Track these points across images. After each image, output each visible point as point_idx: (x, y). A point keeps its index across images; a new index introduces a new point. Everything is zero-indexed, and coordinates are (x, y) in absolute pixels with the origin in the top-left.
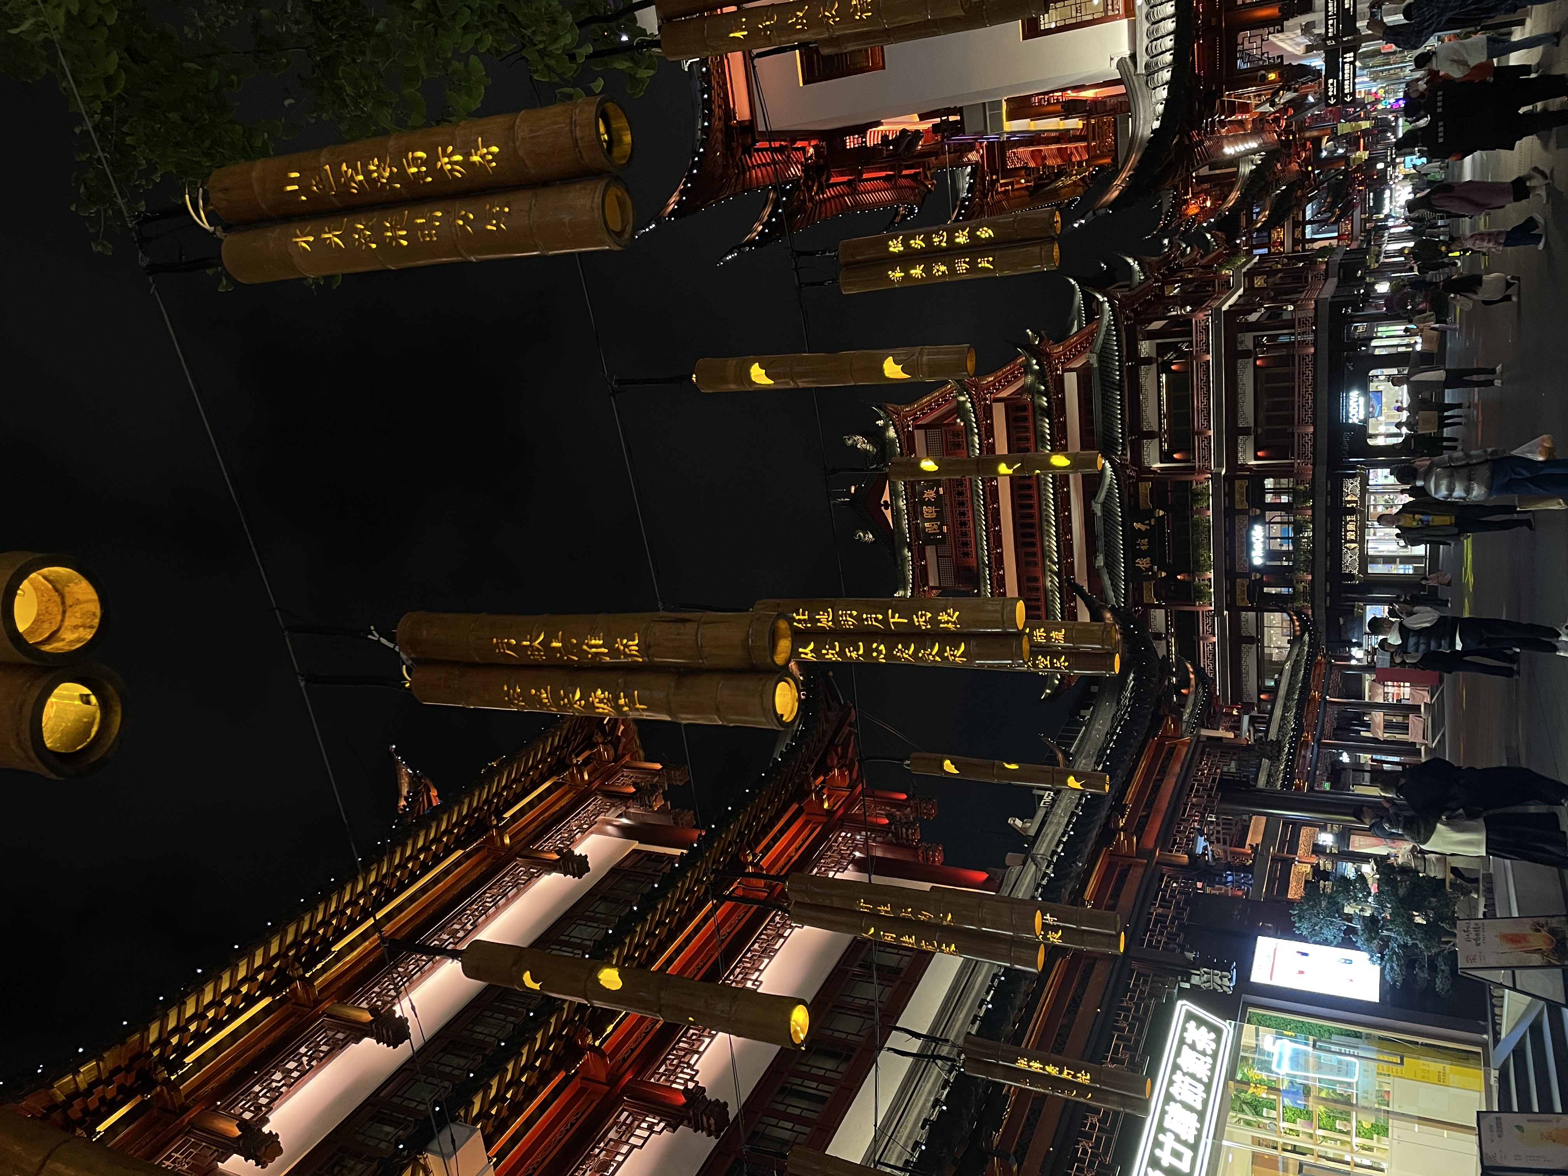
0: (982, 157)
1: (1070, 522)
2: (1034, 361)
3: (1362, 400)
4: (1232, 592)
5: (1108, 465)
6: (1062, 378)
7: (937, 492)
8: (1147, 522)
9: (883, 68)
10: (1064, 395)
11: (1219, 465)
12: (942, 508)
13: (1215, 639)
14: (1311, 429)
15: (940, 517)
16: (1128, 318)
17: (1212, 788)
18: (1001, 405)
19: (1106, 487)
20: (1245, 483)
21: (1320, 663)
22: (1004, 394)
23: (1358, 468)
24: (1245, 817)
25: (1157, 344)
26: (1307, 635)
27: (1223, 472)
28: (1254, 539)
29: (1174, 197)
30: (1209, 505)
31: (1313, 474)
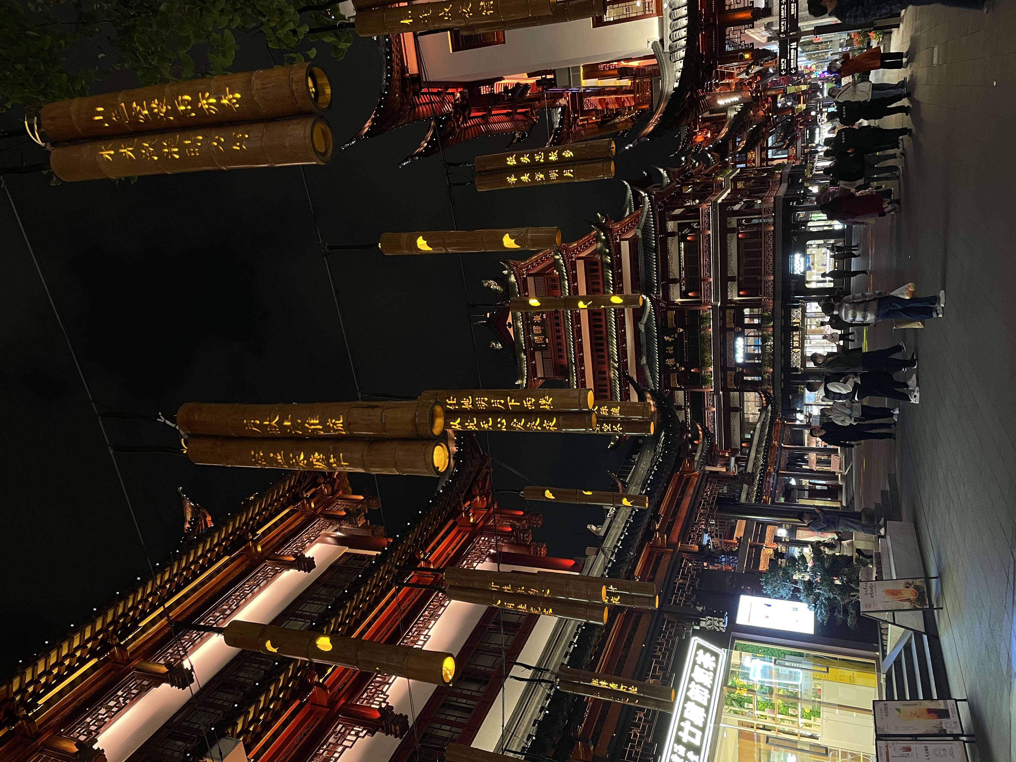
0: (568, 102)
1: (625, 336)
2: (602, 234)
3: (802, 260)
4: (724, 379)
5: (648, 300)
6: (619, 244)
7: (542, 317)
8: (673, 336)
9: (504, 43)
10: (621, 255)
11: (716, 300)
12: (545, 327)
13: (715, 409)
14: (772, 278)
15: (544, 333)
16: (660, 207)
17: (712, 503)
18: (582, 262)
19: (647, 314)
20: (732, 311)
21: (778, 423)
22: (583, 255)
23: (800, 302)
24: (733, 521)
25: (678, 223)
26: (770, 406)
27: (719, 305)
28: (737, 347)
29: (688, 130)
30: (710, 325)
31: (773, 306)
